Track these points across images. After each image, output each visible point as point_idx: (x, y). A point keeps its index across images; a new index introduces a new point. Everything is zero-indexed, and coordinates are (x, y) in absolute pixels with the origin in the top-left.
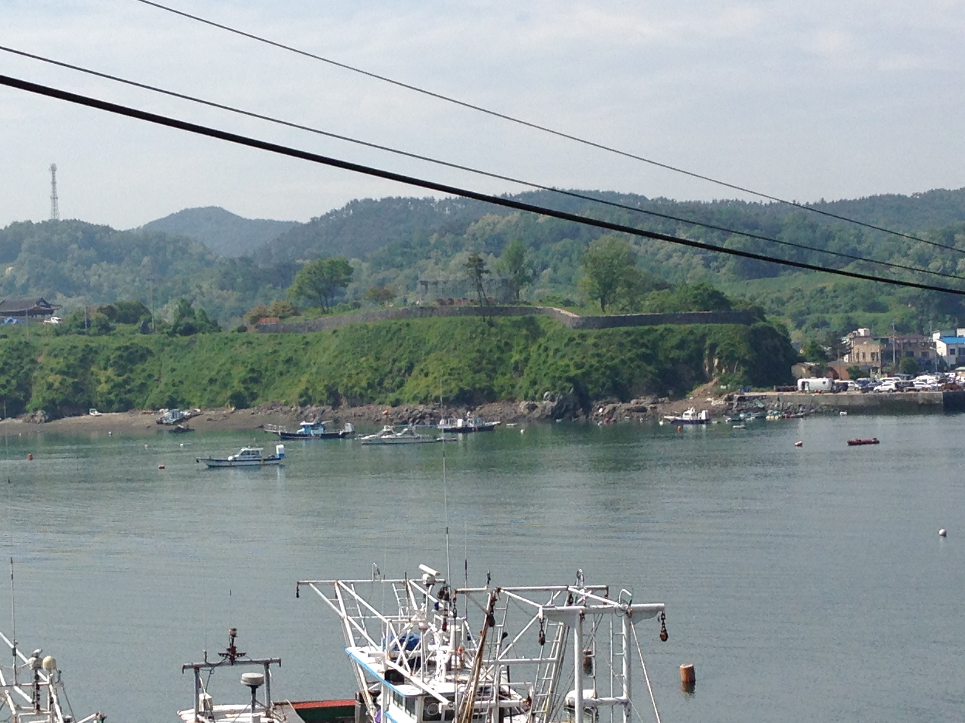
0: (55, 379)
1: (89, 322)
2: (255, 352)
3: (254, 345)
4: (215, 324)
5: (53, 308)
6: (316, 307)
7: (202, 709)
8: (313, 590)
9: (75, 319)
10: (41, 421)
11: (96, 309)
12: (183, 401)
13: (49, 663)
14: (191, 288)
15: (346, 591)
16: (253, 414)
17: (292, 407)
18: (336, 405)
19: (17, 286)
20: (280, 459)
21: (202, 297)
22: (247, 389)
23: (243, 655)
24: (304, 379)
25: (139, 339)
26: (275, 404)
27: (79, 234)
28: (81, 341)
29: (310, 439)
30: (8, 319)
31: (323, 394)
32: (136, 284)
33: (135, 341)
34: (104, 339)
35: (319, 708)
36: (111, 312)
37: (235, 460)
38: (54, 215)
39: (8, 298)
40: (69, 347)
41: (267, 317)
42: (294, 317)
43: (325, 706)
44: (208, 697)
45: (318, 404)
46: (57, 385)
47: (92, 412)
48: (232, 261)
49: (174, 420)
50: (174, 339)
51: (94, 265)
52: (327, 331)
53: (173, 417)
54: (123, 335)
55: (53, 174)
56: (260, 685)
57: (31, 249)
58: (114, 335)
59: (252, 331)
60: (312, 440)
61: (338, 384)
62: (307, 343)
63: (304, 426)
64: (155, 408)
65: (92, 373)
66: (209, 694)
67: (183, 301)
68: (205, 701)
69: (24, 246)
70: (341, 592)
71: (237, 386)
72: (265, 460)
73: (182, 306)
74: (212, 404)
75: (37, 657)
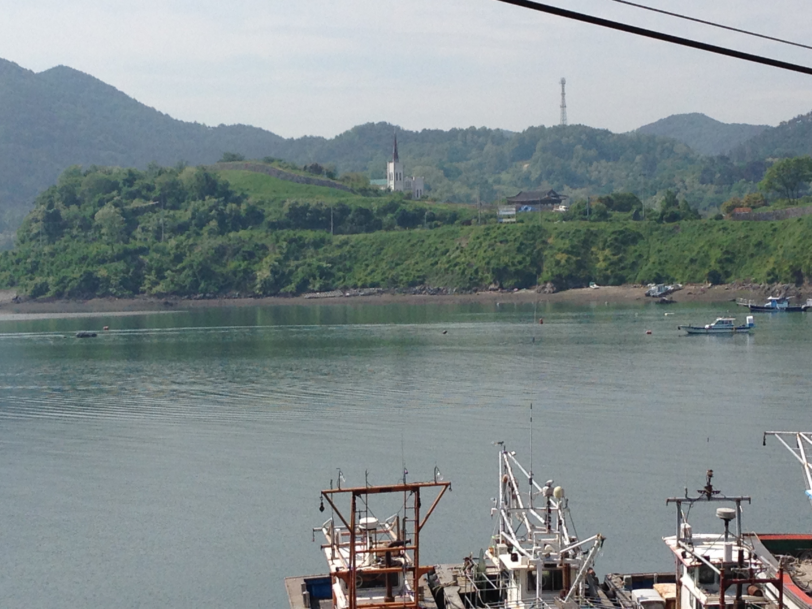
0: (562, 257)
1: (590, 210)
2: (730, 237)
3: (728, 231)
4: (696, 212)
5: (561, 198)
6: (783, 199)
7: (683, 537)
8: (778, 439)
9: (579, 207)
10: (550, 292)
11: (597, 199)
12: (667, 277)
13: (558, 493)
14: (676, 182)
15: (807, 441)
16: (727, 289)
17: (761, 284)
18: (799, 283)
19: (533, 179)
20: (749, 328)
21: (685, 190)
22: (722, 268)
23: (718, 492)
24: (772, 260)
25: (632, 225)
26: (746, 282)
27: (583, 137)
28: (583, 226)
29: (776, 312)
30: (525, 207)
31: (788, 274)
32: (629, 178)
33: (628, 226)
34: (602, 224)
35: (781, 540)
36: (609, 202)
37: (710, 328)
38: (563, 120)
39: (524, 190)
40: (574, 231)
41: (741, 207)
42: (764, 207)
43: (787, 538)
44: (688, 526)
45: (784, 282)
46: (563, 262)
47: (592, 285)
48: (711, 160)
49: (660, 293)
50: (662, 225)
51: (595, 163)
52: (793, 219)
53: (659, 291)
54: (618, 221)
55: (563, 86)
56: (732, 519)
57: (544, 150)
58: (611, 221)
59: (727, 220)
60: (778, 313)
61: (801, 265)
62: (775, 230)
63: (771, 300)
64: (644, 283)
65: (592, 253)
66: (689, 524)
67: (669, 193)
68: (685, 530)
69: (539, 146)
70: (802, 443)
71: (713, 265)
72: (736, 329)
73: (668, 198)
74: (692, 280)
75: (549, 486)
